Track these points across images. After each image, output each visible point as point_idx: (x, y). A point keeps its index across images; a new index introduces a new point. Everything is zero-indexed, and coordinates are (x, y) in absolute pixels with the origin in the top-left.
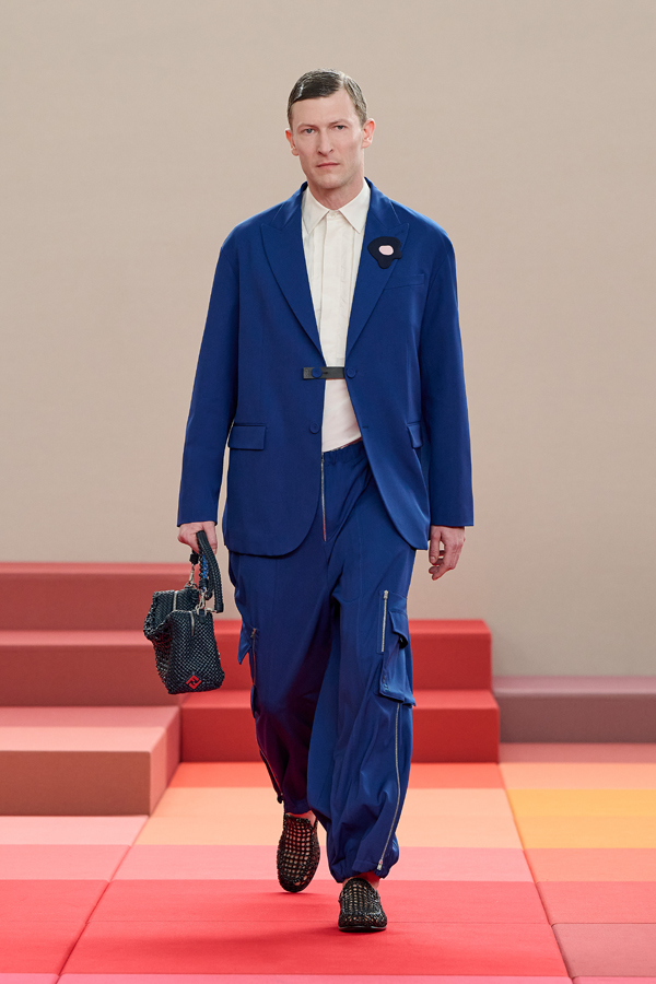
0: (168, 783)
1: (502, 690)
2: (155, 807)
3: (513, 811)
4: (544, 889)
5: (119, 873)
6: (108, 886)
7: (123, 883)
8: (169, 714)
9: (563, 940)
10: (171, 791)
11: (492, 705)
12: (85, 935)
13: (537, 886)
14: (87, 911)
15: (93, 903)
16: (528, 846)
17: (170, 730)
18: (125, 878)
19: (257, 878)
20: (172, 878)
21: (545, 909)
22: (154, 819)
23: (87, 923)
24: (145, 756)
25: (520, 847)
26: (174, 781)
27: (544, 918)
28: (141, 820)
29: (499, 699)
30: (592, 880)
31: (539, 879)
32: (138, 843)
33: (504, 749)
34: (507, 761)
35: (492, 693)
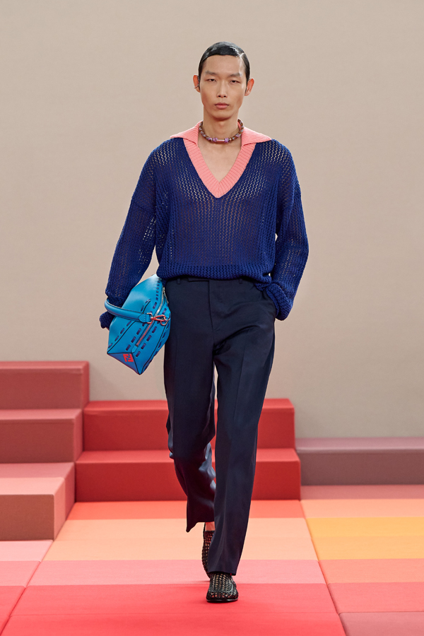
0: (67, 518)
1: (302, 448)
2: (58, 534)
3: (311, 534)
4: (333, 588)
5: (32, 581)
6: (25, 589)
7: (35, 588)
8: (68, 467)
9: (348, 624)
10: (68, 522)
11: (296, 459)
12: (9, 625)
13: (328, 586)
14: (10, 608)
15: (14, 601)
16: (322, 558)
17: (67, 479)
18: (37, 584)
19: (130, 583)
20: (70, 584)
21: (334, 603)
22: (56, 542)
23: (10, 616)
24: (50, 497)
25: (317, 559)
26: (71, 516)
27: (333, 609)
28: (48, 543)
29: (299, 455)
30: (367, 581)
31: (329, 582)
32: (46, 559)
33: (304, 490)
34: (307, 498)
35: (296, 450)
